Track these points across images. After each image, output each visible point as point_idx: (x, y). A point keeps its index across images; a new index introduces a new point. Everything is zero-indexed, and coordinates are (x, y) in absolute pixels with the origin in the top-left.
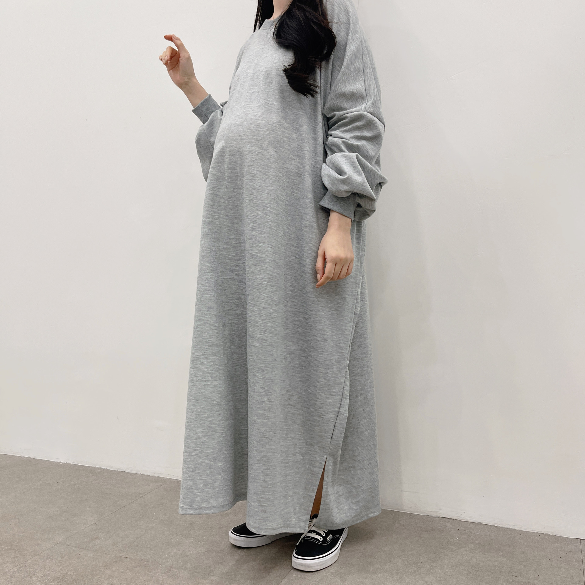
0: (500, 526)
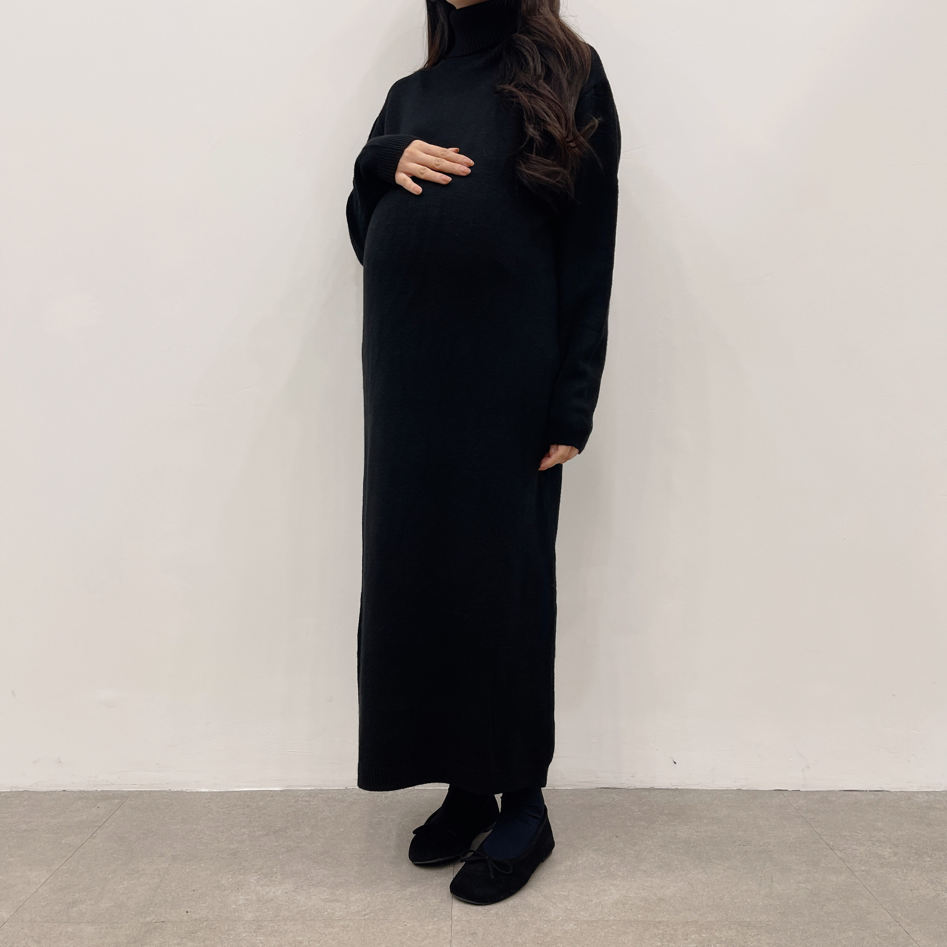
0: (679, 788)
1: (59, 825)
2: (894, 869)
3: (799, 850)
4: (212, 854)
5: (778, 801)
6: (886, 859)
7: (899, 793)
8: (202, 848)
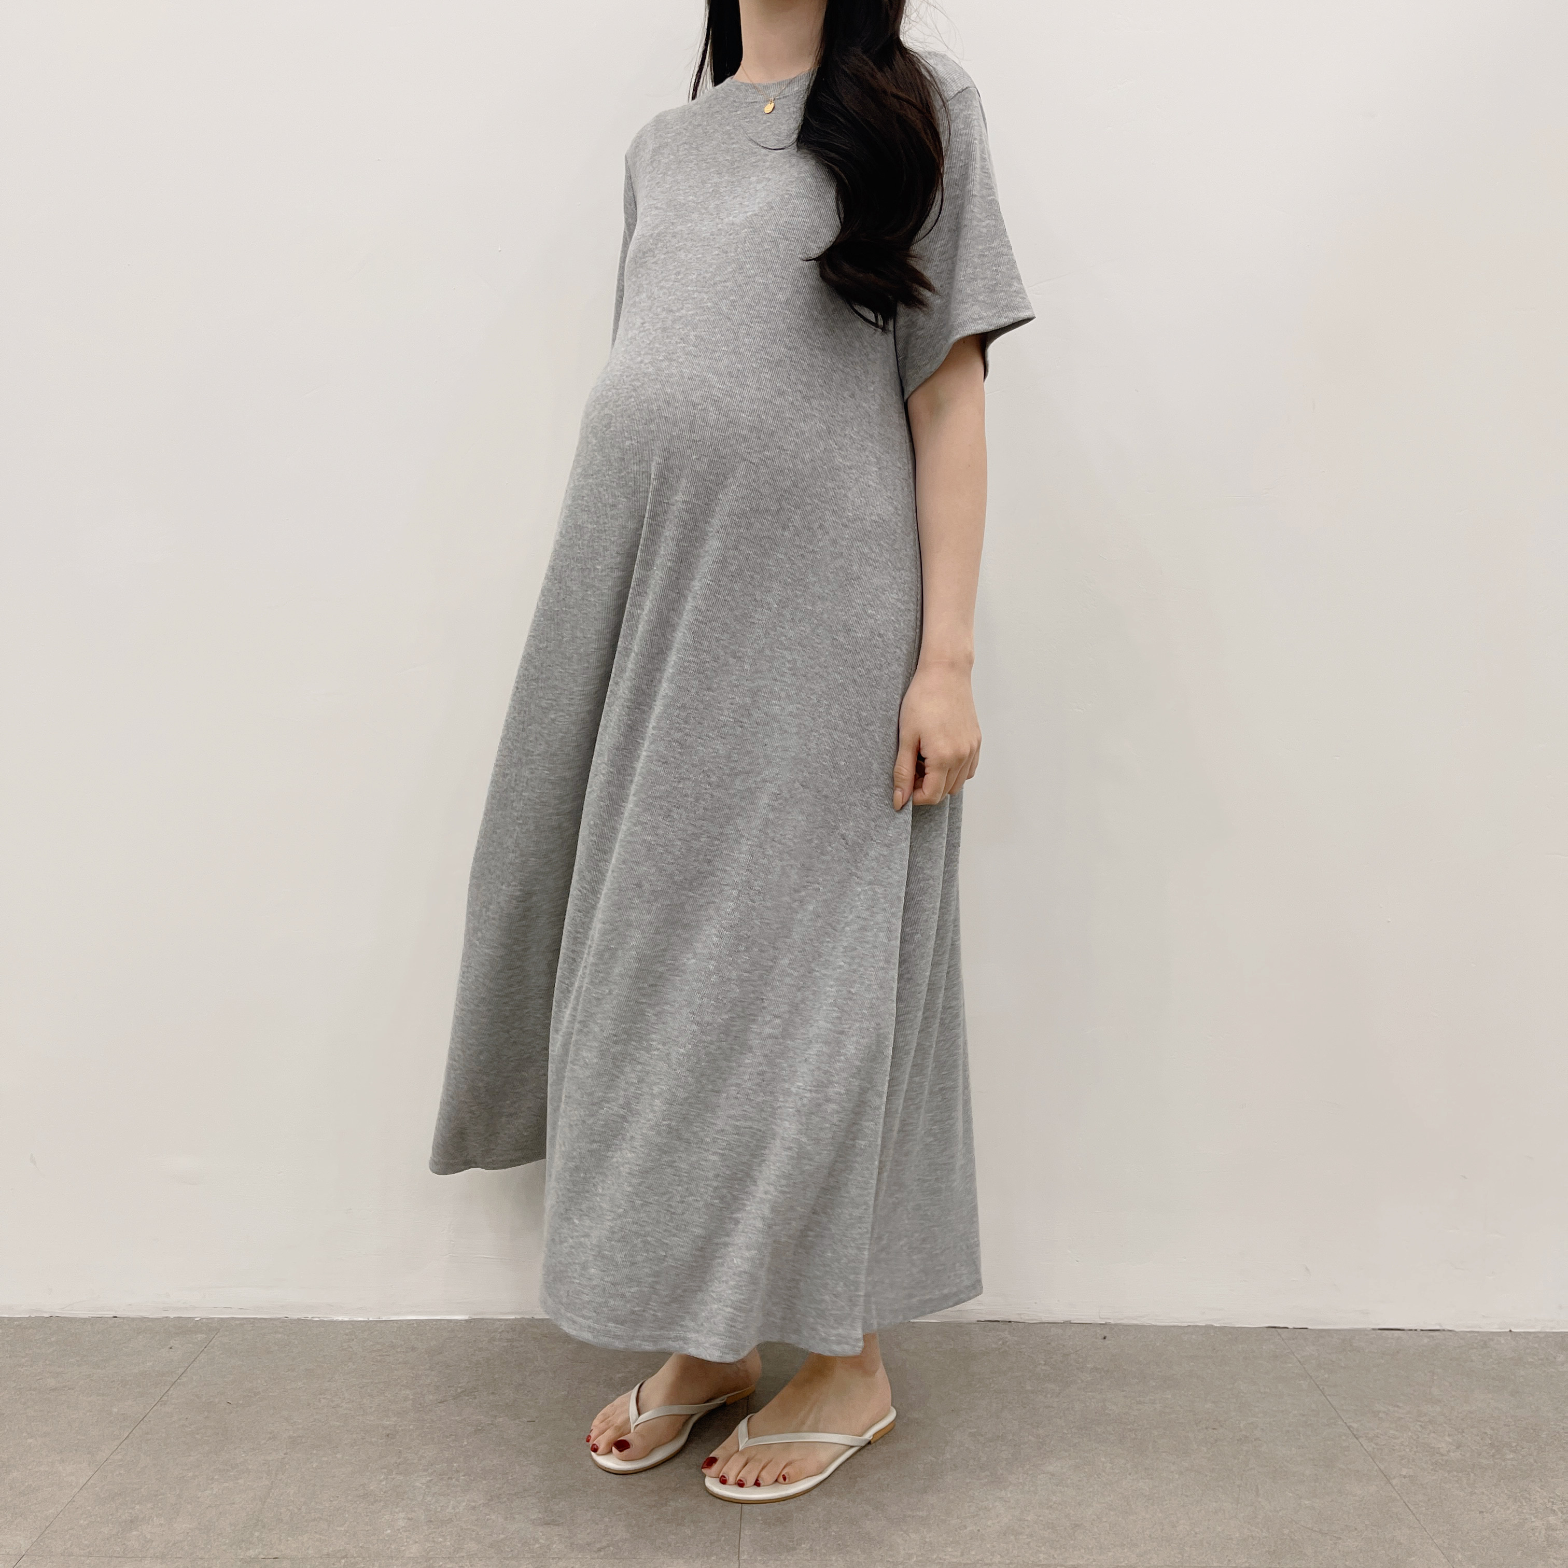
1: (106, 1379)
2: (1455, 1473)
3: (1302, 1437)
4: (355, 1436)
5: (1272, 1346)
6: (1442, 1455)
7: (1468, 1334)
8: (338, 1423)
